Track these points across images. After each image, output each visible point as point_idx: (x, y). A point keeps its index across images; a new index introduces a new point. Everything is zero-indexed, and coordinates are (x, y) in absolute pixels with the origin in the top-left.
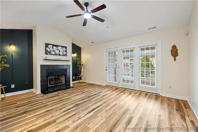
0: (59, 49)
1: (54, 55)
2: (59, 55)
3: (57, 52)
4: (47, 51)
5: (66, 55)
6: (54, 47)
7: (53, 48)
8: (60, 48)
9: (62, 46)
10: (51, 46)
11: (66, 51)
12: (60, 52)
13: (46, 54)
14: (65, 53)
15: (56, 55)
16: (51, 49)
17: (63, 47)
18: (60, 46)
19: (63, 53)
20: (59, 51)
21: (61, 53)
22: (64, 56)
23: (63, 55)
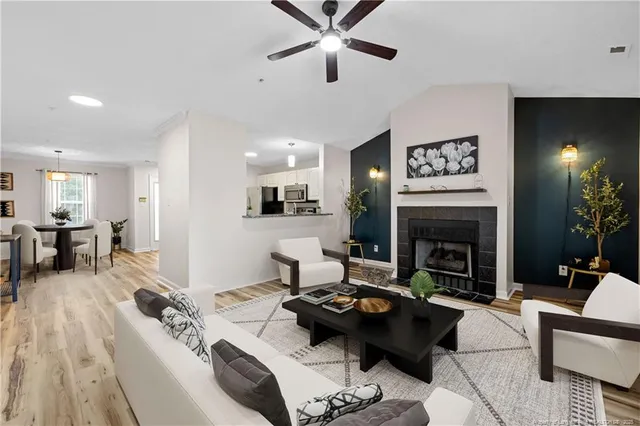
0: (444, 153)
1: (429, 175)
2: (446, 172)
3: (439, 164)
4: (411, 167)
5: (475, 169)
6: (430, 151)
7: (425, 156)
8: (448, 149)
9: (455, 141)
10: (421, 151)
11: (474, 154)
12: (447, 161)
13: (409, 176)
14: (468, 161)
15: (435, 174)
16: (422, 160)
17: (461, 141)
18: (449, 142)
19: (460, 163)
20: (446, 158)
21: (453, 166)
22: (466, 172)
23: (459, 172)
